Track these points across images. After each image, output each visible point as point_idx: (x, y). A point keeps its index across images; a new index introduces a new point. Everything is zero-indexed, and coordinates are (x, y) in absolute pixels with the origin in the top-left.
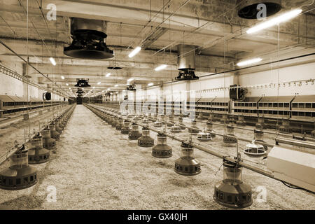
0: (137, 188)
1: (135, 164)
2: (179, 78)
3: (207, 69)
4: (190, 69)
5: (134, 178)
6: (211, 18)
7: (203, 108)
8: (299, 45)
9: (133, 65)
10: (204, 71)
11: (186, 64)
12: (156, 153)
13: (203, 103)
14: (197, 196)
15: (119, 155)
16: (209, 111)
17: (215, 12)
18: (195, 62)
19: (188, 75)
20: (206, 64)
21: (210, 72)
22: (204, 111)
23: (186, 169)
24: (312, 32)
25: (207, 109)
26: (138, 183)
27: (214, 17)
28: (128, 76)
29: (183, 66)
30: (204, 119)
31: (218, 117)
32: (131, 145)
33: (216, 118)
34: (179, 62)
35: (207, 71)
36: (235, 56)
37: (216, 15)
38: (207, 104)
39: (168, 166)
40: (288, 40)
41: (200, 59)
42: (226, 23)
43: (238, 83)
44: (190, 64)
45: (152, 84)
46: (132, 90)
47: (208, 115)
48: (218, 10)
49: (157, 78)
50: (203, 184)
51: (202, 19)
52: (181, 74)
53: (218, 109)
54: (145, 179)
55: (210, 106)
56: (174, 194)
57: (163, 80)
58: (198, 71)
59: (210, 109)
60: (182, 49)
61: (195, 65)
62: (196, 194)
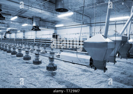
0: (19, 71)
1: (16, 64)
2: (33, 30)
3: (44, 26)
4: (37, 26)
5: (17, 68)
6: (46, 10)
7: (42, 42)
8: (75, 22)
9: (11, 22)
10: (43, 27)
11: (36, 24)
12: (25, 59)
13: (42, 40)
14: (41, 71)
15: (8, 61)
16: (44, 43)
17: (48, 8)
18: (39, 23)
19: (36, 29)
20: (44, 25)
21: (45, 28)
22: (43, 43)
23: (37, 63)
24: (78, 18)
25: (44, 42)
26: (19, 69)
27: (47, 10)
28: (8, 27)
29: (34, 25)
30: (42, 46)
31: (48, 45)
32: (12, 57)
33: (47, 46)
34: (33, 23)
35: (44, 27)
36: (55, 22)
37: (48, 9)
38: (44, 40)
39: (30, 63)
40: (71, 20)
41: (41, 22)
42: (51, 12)
43: (56, 32)
44: (37, 24)
45: (20, 31)
46: (9, 33)
47: (44, 44)
48: (49, 7)
49: (22, 29)
50: (43, 67)
51: (43, 10)
52: (33, 28)
53: (48, 42)
54: (21, 68)
55: (45, 41)
56: (33, 71)
57: (25, 29)
58: (41, 27)
59: (45, 42)
60: (34, 18)
61: (39, 25)
62: (40, 70)
